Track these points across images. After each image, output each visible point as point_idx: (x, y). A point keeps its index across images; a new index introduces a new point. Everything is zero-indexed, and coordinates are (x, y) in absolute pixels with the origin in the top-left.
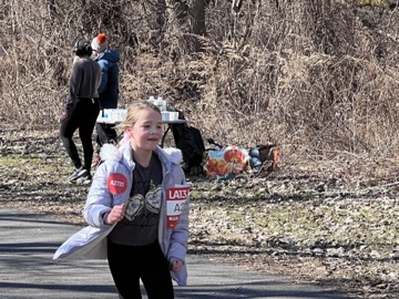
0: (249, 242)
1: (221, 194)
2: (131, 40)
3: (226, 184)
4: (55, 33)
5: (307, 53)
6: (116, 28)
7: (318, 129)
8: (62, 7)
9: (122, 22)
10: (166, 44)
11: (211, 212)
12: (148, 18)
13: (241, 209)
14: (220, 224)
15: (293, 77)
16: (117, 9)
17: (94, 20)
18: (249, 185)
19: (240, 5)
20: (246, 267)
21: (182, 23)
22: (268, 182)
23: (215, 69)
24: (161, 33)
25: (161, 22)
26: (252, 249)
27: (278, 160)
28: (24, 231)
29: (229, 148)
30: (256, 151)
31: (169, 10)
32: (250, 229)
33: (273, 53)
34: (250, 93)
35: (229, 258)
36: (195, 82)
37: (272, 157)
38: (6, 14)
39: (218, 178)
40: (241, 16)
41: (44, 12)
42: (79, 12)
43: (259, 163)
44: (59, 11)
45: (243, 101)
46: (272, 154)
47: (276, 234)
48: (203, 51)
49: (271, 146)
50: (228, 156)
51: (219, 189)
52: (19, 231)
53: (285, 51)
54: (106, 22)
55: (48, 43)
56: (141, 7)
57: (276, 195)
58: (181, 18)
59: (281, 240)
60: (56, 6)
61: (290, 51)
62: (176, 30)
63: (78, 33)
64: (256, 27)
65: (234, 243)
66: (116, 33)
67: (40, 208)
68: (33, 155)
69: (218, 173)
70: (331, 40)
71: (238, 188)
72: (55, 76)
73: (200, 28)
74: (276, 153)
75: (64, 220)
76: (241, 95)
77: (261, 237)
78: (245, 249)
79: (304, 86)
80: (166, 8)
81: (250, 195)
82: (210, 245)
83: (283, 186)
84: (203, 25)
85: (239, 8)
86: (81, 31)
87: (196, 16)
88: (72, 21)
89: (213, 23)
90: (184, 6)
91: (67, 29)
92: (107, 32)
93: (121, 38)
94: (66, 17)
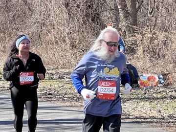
0: (159, 117)
1: (146, 95)
3: (149, 91)
4: (71, 25)
6: (98, 22)
9: (100, 20)
10: (120, 29)
11: (143, 104)
12: (111, 18)
13: (155, 102)
14: (146, 109)
16: (98, 14)
17: (87, 19)
18: (158, 91)
19: (152, 11)
20: (159, 128)
21: (127, 20)
22: (167, 90)
23: (141, 40)
24: (117, 24)
25: (117, 19)
26: (161, 120)
27: (171, 80)
28: (60, 114)
29: (149, 75)
30: (161, 76)
31: (120, 14)
32: (160, 111)
34: (158, 50)
35: (151, 124)
36: (133, 46)
37: (169, 79)
38: (49, 17)
39: (145, 88)
40: (152, 16)
41: (66, 16)
42: (81, 16)
43: (162, 81)
44: (72, 15)
45: (155, 54)
46: (169, 77)
47: (171, 113)
48: (136, 32)
49: (168, 74)
50: (149, 79)
51: (145, 94)
52: (57, 114)
53: (172, 31)
54: (93, 20)
55: (67, 30)
56: (108, 13)
57: (171, 96)
58: (126, 17)
59: (174, 116)
60: (71, 13)
62: (124, 23)
64: (159, 21)
65: (153, 118)
66: (98, 25)
67: (66, 103)
68: (62, 80)
69: (145, 86)
71: (154, 93)
72: (71, 44)
73: (135, 22)
74: (170, 77)
76: (153, 51)
77: (165, 115)
78: (158, 120)
80: (119, 13)
81: (159, 96)
82: (142, 119)
83: (174, 91)
84: (136, 21)
85: (152, 13)
86: (82, 24)
87: (133, 17)
88: (78, 20)
89: (140, 20)
90: (127, 13)
91: (76, 24)
92: (93, 25)
93: (100, 27)
94: (75, 18)
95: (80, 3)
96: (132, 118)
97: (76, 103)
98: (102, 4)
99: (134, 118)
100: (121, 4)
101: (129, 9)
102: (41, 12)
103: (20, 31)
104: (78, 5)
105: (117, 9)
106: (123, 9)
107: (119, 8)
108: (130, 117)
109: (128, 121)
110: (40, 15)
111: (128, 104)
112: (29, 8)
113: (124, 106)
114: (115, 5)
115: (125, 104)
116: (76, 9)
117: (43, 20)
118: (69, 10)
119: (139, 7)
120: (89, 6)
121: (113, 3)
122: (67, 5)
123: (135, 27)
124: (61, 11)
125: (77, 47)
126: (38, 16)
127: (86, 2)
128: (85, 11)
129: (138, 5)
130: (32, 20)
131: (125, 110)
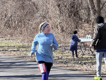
2: (81, 19)
4: (61, 18)
6: (77, 16)
8: (63, 11)
9: (79, 15)
10: (91, 21)
11: (104, 66)
12: (85, 14)
16: (77, 11)
17: (71, 14)
21: (95, 15)
24: (89, 18)
25: (89, 14)
28: (54, 71)
31: (91, 11)
38: (48, 13)
41: (58, 12)
42: (67, 12)
52: (53, 71)
54: (74, 15)
55: (59, 21)
56: (84, 11)
58: (94, 13)
60: (61, 11)
62: (93, 17)
63: (67, 18)
66: (77, 18)
67: (58, 65)
68: (56, 51)
72: (61, 29)
75: (64, 68)
82: (104, 75)
84: (100, 15)
86: (68, 17)
87: (98, 13)
88: (65, 15)
89: (103, 15)
90: (95, 10)
91: (64, 17)
92: (75, 18)
93: (79, 19)
94: (64, 14)
95: (67, 4)
97: (64, 65)
98: (80, 5)
100: (91, 5)
101: (96, 8)
102: (43, 10)
103: (31, 21)
104: (66, 6)
106: (92, 8)
107: (90, 7)
110: (43, 11)
111: (95, 66)
112: (36, 8)
113: (93, 67)
114: (88, 6)
115: (93, 66)
116: (64, 8)
117: (44, 15)
118: (60, 9)
119: (102, 7)
120: (72, 6)
122: (59, 6)
124: (56, 10)
125: (65, 31)
126: (41, 12)
127: (70, 4)
128: (70, 9)
129: (101, 6)
130: (38, 15)
131: (93, 69)
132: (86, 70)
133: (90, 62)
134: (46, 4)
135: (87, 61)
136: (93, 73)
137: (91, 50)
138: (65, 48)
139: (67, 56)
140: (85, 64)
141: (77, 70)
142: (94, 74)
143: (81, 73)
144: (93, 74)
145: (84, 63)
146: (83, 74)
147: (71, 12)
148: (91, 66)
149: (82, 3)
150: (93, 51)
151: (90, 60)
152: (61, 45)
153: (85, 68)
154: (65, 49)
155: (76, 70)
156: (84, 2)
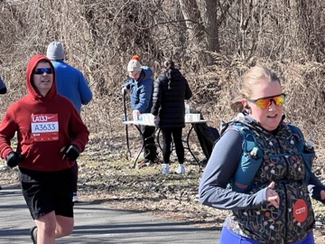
2: (159, 56)
4: (97, 52)
5: (302, 62)
6: (147, 46)
7: (313, 123)
8: (102, 31)
9: (151, 41)
10: (188, 58)
12: (172, 37)
15: (292, 82)
16: (147, 31)
17: (128, 41)
19: (247, 24)
21: (200, 40)
23: (228, 78)
24: (183, 49)
25: (182, 40)
28: (77, 216)
31: (189, 30)
33: (275, 62)
36: (212, 89)
38: (57, 38)
40: (248, 33)
41: (88, 36)
42: (116, 34)
44: (99, 34)
48: (217, 64)
53: (285, 60)
54: (137, 42)
55: (91, 60)
56: (166, 29)
58: (199, 36)
60: (97, 30)
61: (289, 60)
62: (195, 47)
63: (115, 52)
64: (260, 42)
66: (147, 50)
67: (90, 197)
70: (322, 50)
72: (98, 87)
73: (215, 45)
79: (301, 88)
80: (186, 28)
84: (217, 41)
85: (246, 27)
86: (118, 50)
87: (212, 34)
88: (110, 42)
89: (225, 40)
90: (201, 27)
91: (106, 49)
92: (139, 51)
93: (151, 55)
94: (105, 39)
95: (113, 11)
96: (210, 222)
98: (154, 12)
99: (214, 222)
100: (189, 11)
101: (205, 21)
102: (42, 29)
103: (4, 63)
104: (110, 16)
105: (182, 21)
106: (193, 21)
107: (186, 18)
108: (207, 219)
109: (202, 226)
110: (41, 33)
112: (20, 22)
113: (196, 200)
114: (178, 12)
116: (106, 23)
117: (46, 43)
118: (93, 25)
119: (223, 17)
120: (131, 16)
121: (174, 10)
122: (89, 15)
123: (215, 53)
124: (80, 27)
125: (110, 93)
126: (37, 37)
127: (125, 9)
128: (122, 26)
129: (219, 13)
130: (26, 44)
131: (196, 207)
132: (176, 211)
133: (186, 183)
134: (51, 10)
135: (177, 183)
136: (196, 219)
137: (189, 149)
138: (111, 143)
139: (117, 169)
140: (172, 190)
141: (148, 210)
142: (200, 222)
143: (161, 218)
144: (197, 222)
145: (169, 187)
146: (166, 221)
147: (127, 33)
148: (192, 197)
149: (159, 5)
150: (196, 150)
151: (187, 178)
152: (99, 135)
153: (171, 203)
154: (112, 148)
155: (144, 212)
156: (166, 3)
